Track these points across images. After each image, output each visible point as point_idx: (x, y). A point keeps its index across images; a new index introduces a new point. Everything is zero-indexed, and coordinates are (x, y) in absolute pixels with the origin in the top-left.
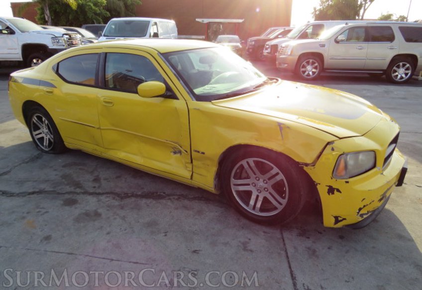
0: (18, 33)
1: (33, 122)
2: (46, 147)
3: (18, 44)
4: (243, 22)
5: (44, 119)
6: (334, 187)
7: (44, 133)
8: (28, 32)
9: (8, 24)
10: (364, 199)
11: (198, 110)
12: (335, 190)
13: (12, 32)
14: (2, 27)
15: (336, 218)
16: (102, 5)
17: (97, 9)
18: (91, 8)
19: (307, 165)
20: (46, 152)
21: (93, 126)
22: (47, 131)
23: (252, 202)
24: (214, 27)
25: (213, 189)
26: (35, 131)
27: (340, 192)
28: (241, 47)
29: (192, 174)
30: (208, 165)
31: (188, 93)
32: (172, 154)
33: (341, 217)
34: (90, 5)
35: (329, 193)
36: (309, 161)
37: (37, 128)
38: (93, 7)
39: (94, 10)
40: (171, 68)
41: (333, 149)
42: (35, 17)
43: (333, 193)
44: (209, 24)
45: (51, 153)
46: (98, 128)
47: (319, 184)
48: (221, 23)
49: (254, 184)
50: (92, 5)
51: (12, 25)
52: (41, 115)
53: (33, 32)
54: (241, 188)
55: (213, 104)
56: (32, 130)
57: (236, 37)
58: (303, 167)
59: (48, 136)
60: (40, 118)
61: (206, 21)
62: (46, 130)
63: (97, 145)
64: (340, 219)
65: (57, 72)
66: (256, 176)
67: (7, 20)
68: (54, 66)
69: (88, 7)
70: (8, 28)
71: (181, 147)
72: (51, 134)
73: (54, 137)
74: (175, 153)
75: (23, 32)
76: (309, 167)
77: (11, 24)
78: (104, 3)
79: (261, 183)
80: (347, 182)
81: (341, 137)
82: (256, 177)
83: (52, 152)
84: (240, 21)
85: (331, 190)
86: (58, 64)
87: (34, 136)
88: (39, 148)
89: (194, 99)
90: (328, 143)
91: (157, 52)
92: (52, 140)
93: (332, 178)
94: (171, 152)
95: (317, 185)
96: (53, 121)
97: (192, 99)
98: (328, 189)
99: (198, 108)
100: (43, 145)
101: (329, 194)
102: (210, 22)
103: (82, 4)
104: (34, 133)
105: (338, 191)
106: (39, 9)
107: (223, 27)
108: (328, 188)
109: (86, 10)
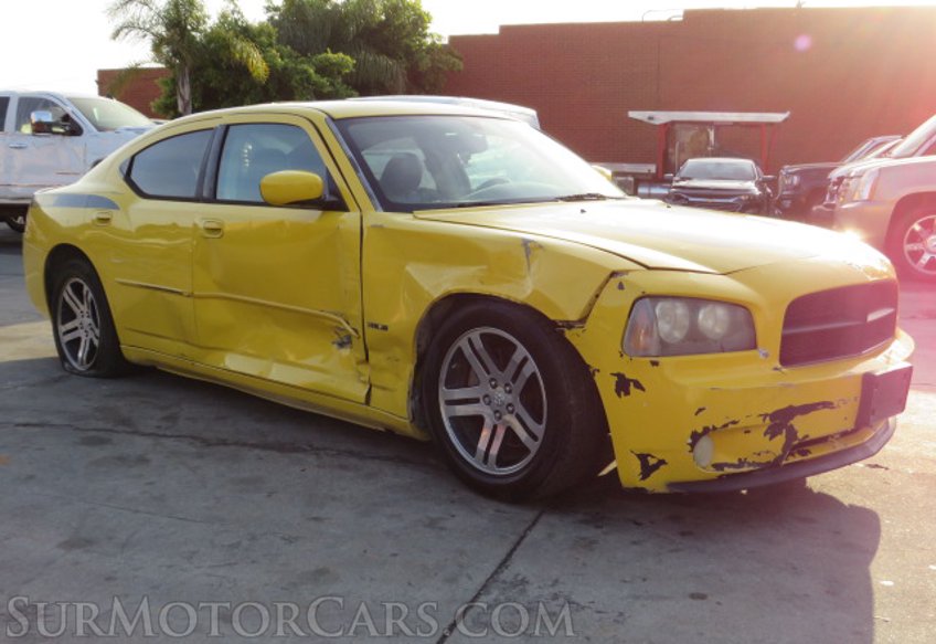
0: (89, 131)
1: (64, 299)
2: (82, 364)
3: (85, 161)
4: (786, 120)
5: (86, 288)
6: (628, 376)
7: (84, 327)
8: (113, 130)
9: (69, 109)
10: (700, 410)
11: (381, 227)
12: (632, 384)
13: (75, 131)
14: (53, 117)
15: (643, 458)
16: (339, 73)
17: (324, 80)
18: (308, 79)
19: (570, 325)
20: (80, 374)
21: (180, 290)
22: (90, 321)
23: (482, 445)
24: (685, 137)
25: (407, 421)
26: (63, 323)
27: (643, 389)
28: (757, 192)
29: (370, 390)
30: (397, 360)
31: (370, 196)
32: (335, 346)
33: (653, 457)
34: (305, 72)
35: (618, 392)
36: (573, 316)
37: (69, 315)
38: (315, 77)
39: (315, 84)
40: (346, 147)
41: (621, 287)
42: (152, 104)
43: (627, 393)
44: (669, 127)
45: (89, 376)
46: (189, 296)
47: (598, 371)
48: (710, 124)
49: (487, 399)
50: (312, 71)
51: (79, 114)
52: (81, 281)
53: (128, 130)
54: (462, 410)
55: (415, 217)
56: (59, 321)
57: (747, 164)
58: (563, 332)
59: (91, 335)
60: (77, 289)
61: (662, 117)
62: (88, 321)
63: (187, 342)
64: (652, 461)
65: (128, 178)
66: (491, 376)
67: (69, 99)
68: (124, 163)
69: (298, 77)
70: (66, 118)
71: (348, 323)
72: (97, 326)
73: (101, 332)
74: (341, 345)
75: (100, 129)
76: (574, 331)
77: (76, 110)
78: (348, 67)
79: (500, 394)
80: (655, 364)
81: (650, 265)
82: (492, 379)
83: (92, 372)
84: (778, 117)
85: (623, 385)
86: (133, 158)
87: (61, 334)
88: (67, 365)
89: (380, 208)
90: (614, 274)
91: (325, 116)
92: (96, 342)
93: (622, 356)
94: (333, 343)
95: (594, 374)
96: (104, 292)
97: (374, 205)
98: (618, 384)
99: (379, 223)
100: (76, 358)
101: (619, 395)
102: (673, 123)
103: (285, 69)
104: (62, 329)
105: (638, 385)
106: (166, 83)
107: (715, 134)
108: (616, 378)
109: (294, 83)
